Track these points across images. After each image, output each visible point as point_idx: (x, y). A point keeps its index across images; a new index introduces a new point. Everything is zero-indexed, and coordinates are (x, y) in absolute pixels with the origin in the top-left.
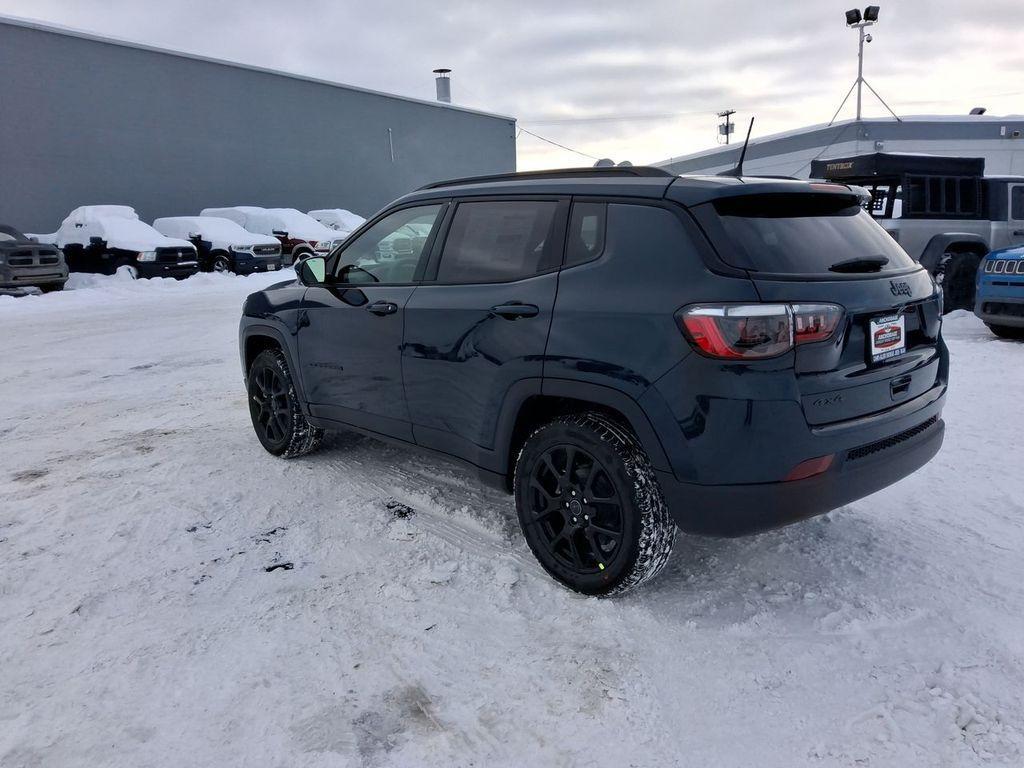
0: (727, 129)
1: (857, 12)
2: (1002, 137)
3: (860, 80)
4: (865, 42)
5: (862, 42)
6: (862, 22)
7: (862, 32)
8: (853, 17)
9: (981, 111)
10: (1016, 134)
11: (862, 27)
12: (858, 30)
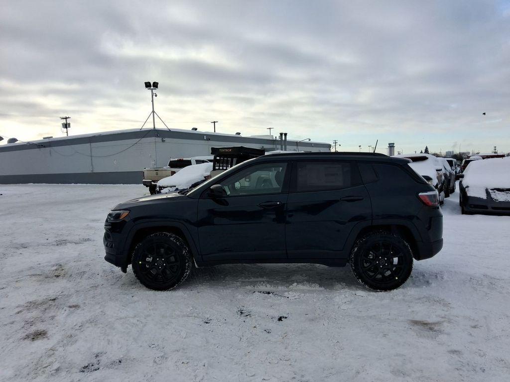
0: (66, 126)
1: (149, 83)
2: (205, 140)
3: (153, 112)
4: (154, 96)
5: (153, 96)
6: (152, 87)
7: (152, 92)
8: (148, 85)
9: (196, 129)
10: (209, 139)
11: (152, 89)
12: (150, 91)
